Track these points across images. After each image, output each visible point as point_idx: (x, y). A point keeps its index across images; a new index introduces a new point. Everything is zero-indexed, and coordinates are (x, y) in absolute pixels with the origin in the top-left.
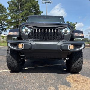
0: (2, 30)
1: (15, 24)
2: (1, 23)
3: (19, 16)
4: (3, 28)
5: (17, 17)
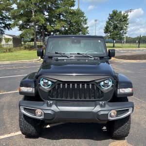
0: (4, 27)
1: (25, 19)
2: (2, 16)
3: (30, 4)
4: (5, 24)
5: (27, 6)
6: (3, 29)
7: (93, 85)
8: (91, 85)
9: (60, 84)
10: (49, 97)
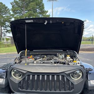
2: (5, 25)
4: (7, 30)
6: (5, 33)
7: (63, 76)
8: (60, 77)
9: (30, 75)
10: (19, 88)
